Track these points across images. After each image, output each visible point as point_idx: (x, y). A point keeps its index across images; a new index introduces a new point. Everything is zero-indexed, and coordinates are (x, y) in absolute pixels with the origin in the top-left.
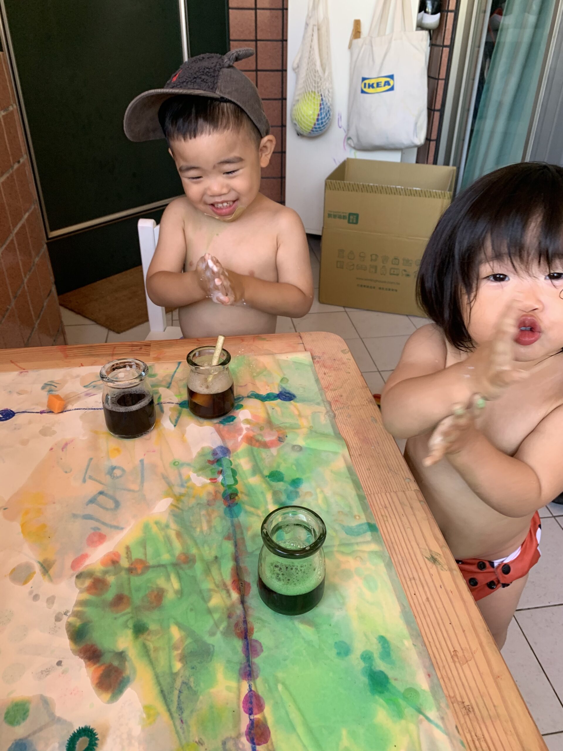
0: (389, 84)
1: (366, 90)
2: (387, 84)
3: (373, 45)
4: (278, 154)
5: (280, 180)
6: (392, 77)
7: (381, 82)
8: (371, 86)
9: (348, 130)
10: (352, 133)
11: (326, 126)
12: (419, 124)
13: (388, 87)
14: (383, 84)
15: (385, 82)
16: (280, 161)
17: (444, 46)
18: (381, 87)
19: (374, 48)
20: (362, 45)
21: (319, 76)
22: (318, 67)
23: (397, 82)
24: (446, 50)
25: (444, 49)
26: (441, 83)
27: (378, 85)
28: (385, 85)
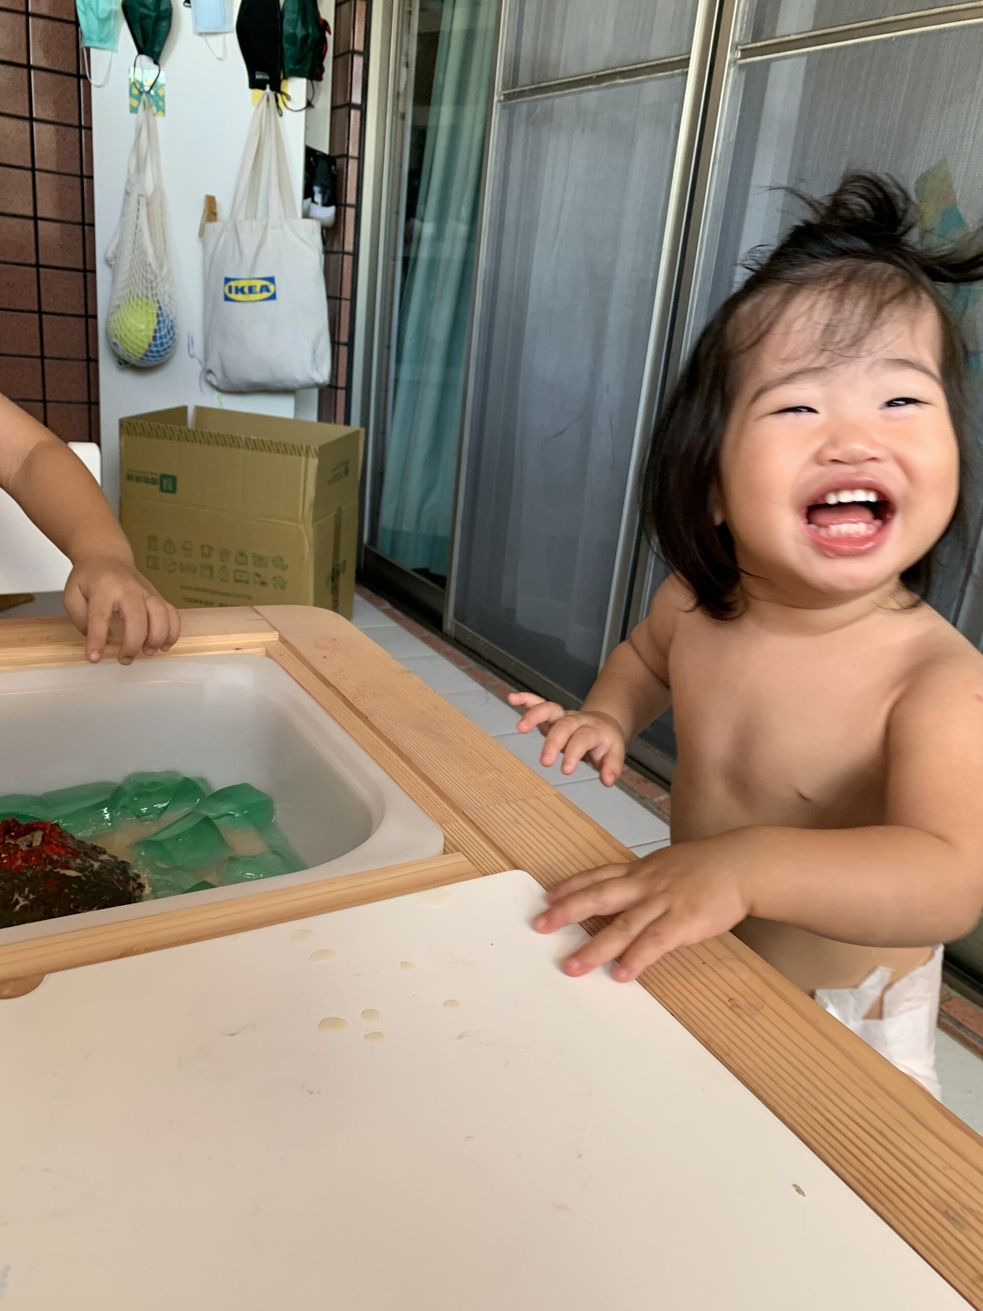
0: (268, 290)
1: (233, 296)
2: (264, 289)
3: (239, 230)
6: (271, 280)
7: (255, 286)
8: (240, 290)
9: (206, 359)
10: (214, 364)
11: (168, 350)
12: (318, 353)
14: (258, 289)
15: (262, 287)
18: (256, 293)
20: (222, 232)
21: (153, 272)
22: (151, 259)
23: (280, 288)
27: (251, 290)
28: (261, 291)
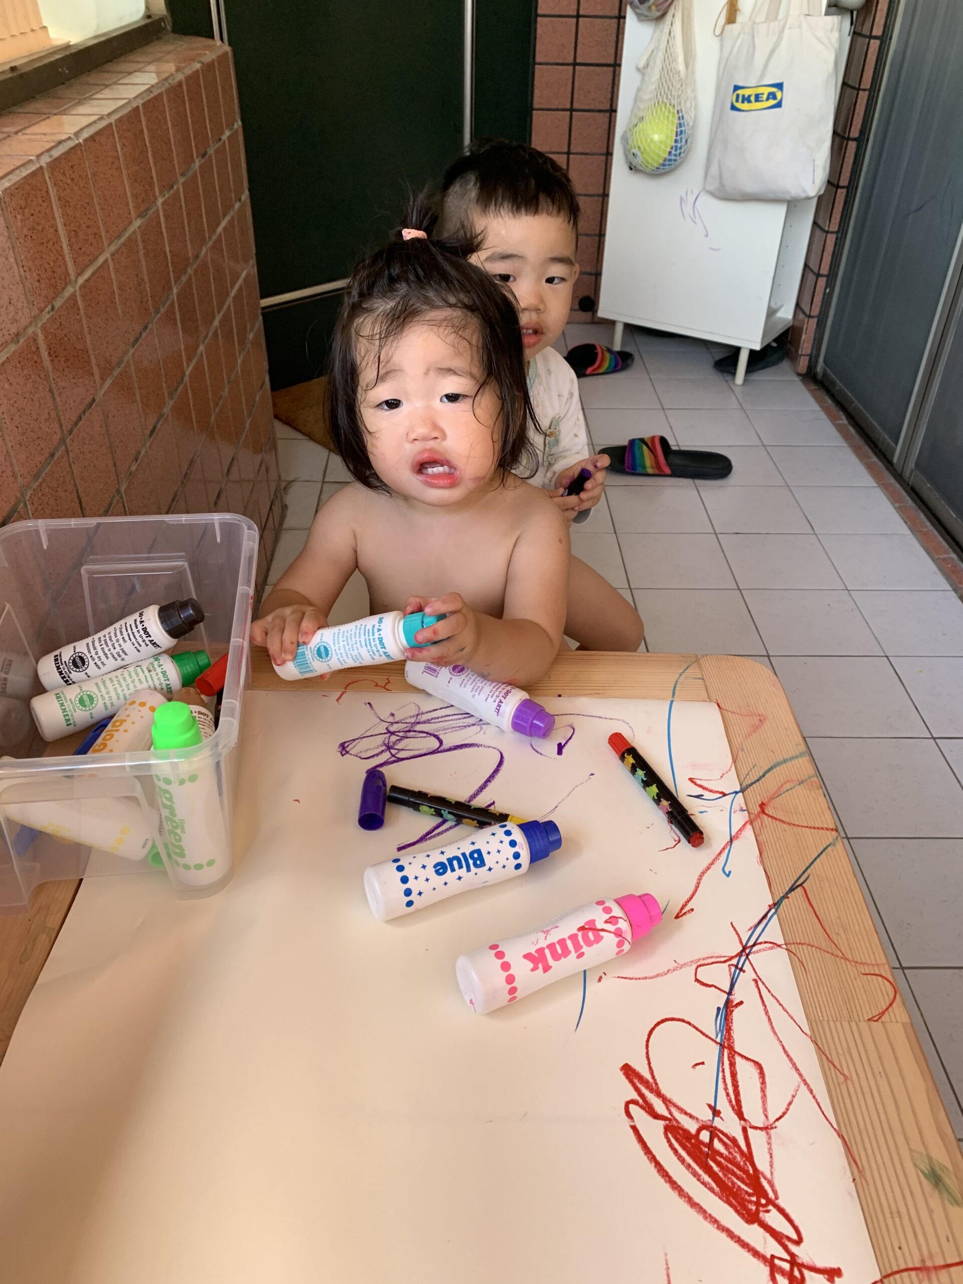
0: (775, 98)
1: (738, 105)
2: (771, 97)
3: (756, 35)
4: (596, 198)
5: (597, 238)
6: (780, 86)
7: (763, 94)
8: (747, 99)
13: (772, 102)
14: (765, 97)
15: (770, 94)
16: (599, 209)
17: (871, 37)
18: (762, 101)
19: (757, 41)
20: (739, 34)
23: (788, 96)
24: (875, 44)
25: (872, 41)
26: (863, 97)
27: (758, 98)
28: (768, 99)
